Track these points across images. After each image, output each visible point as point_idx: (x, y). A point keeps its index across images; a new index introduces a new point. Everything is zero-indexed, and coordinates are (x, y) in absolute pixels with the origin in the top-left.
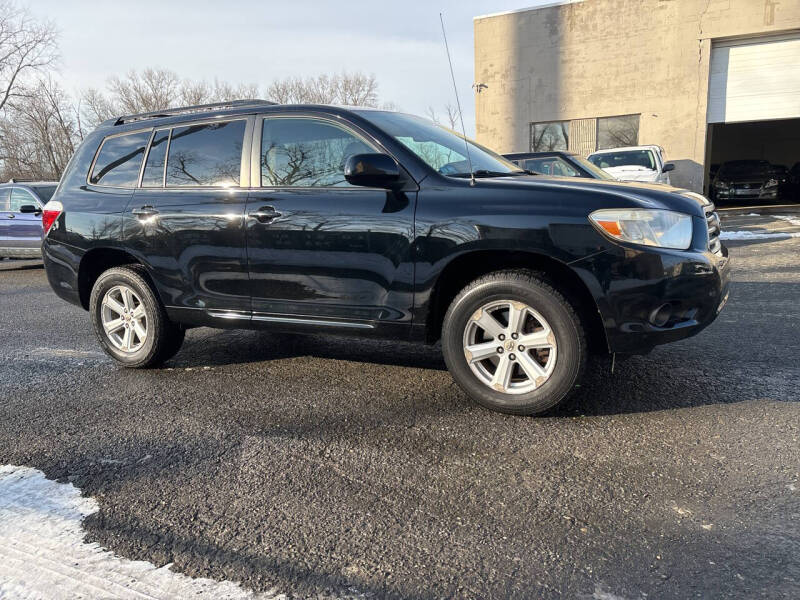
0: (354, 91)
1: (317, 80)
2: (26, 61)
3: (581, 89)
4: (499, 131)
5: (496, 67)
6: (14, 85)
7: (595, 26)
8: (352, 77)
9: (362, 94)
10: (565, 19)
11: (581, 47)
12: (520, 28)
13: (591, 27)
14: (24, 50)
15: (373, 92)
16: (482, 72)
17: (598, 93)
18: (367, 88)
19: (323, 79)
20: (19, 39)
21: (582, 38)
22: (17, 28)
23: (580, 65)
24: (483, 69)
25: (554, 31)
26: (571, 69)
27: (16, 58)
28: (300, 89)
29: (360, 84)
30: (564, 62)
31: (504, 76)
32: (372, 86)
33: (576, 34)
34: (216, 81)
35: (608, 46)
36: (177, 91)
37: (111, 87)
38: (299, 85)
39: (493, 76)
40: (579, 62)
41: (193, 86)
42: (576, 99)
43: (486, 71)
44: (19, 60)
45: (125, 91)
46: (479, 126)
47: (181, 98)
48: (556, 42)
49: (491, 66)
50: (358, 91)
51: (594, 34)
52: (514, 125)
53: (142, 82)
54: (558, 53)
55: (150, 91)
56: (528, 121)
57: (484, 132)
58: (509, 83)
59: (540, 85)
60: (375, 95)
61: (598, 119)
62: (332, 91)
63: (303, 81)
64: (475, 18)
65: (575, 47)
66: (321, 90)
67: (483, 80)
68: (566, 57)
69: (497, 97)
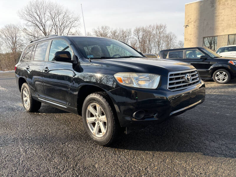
0: (159, 29)
1: (148, 26)
2: (72, 26)
3: (222, 25)
4: (192, 40)
5: (192, 19)
6: (69, 32)
7: (228, 4)
8: (159, 25)
9: (162, 30)
10: (217, 2)
11: (223, 11)
12: (201, 6)
13: (226, 4)
14: (72, 23)
15: (165, 29)
16: (187, 21)
17: (229, 26)
18: (163, 28)
19: (150, 26)
20: (71, 20)
21: (223, 8)
22: (71, 17)
23: (222, 17)
24: (188, 20)
25: (213, 6)
26: (219, 19)
27: (70, 25)
28: (143, 29)
29: (161, 27)
30: (216, 16)
31: (195, 22)
32: (165, 27)
33: (221, 6)
34: (120, 28)
35: (232, 10)
36: (109, 31)
37: (93, 31)
38: (143, 28)
39: (191, 22)
40: (221, 16)
41: (114, 30)
42: (221, 28)
43: (189, 21)
44: (71, 25)
45: (96, 32)
46: (185, 39)
47: (110, 33)
48: (214, 10)
49: (191, 19)
50: (160, 29)
51: (228, 6)
52: (197, 38)
53: (101, 30)
54: (214, 13)
55: (103, 32)
56: (202, 37)
57: (187, 40)
58: (196, 24)
59: (207, 24)
60: (165, 30)
61: (229, 35)
62: (153, 29)
63: (145, 27)
64: (185, 4)
65: (220, 11)
66: (149, 29)
67: (187, 24)
68: (217, 15)
69: (192, 29)
